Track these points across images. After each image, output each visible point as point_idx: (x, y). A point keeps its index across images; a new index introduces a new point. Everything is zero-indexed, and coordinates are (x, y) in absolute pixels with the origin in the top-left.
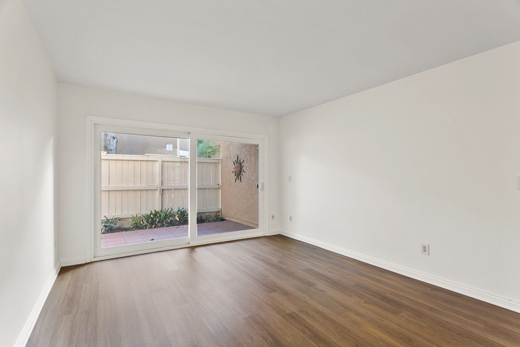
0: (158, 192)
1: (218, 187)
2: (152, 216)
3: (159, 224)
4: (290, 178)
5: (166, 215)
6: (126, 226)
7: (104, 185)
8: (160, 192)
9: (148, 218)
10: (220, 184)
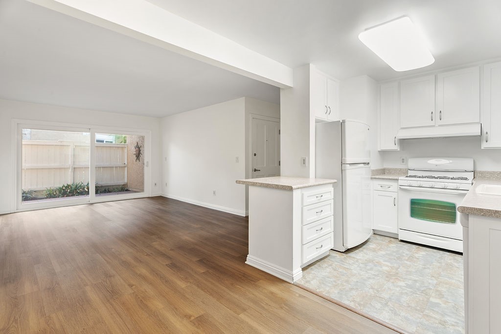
0: (70, 170)
1: (124, 165)
2: (64, 188)
3: (71, 194)
4: (166, 158)
5: (76, 187)
6: (40, 196)
7: (25, 165)
8: (72, 170)
9: (60, 190)
10: (126, 164)
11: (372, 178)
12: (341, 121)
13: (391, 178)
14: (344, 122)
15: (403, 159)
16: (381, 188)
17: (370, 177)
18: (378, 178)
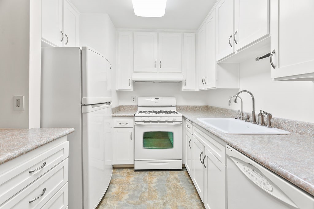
11: (112, 116)
12: (81, 49)
13: (128, 115)
14: (85, 49)
15: (134, 98)
16: (119, 125)
17: (111, 115)
18: (117, 116)
